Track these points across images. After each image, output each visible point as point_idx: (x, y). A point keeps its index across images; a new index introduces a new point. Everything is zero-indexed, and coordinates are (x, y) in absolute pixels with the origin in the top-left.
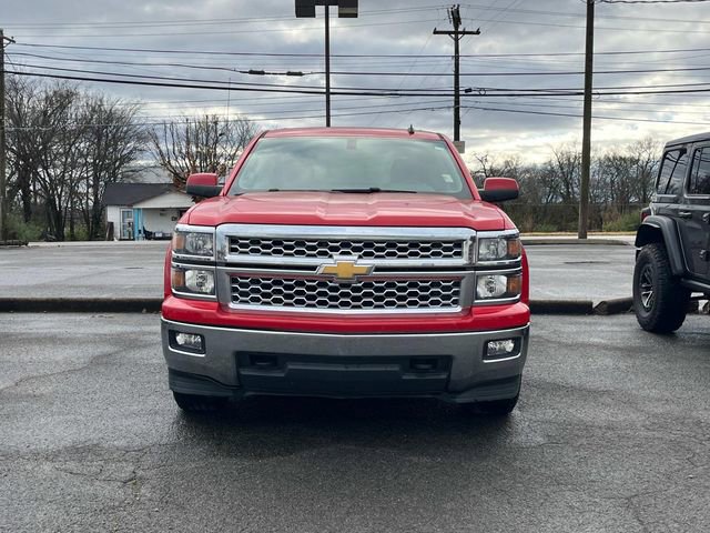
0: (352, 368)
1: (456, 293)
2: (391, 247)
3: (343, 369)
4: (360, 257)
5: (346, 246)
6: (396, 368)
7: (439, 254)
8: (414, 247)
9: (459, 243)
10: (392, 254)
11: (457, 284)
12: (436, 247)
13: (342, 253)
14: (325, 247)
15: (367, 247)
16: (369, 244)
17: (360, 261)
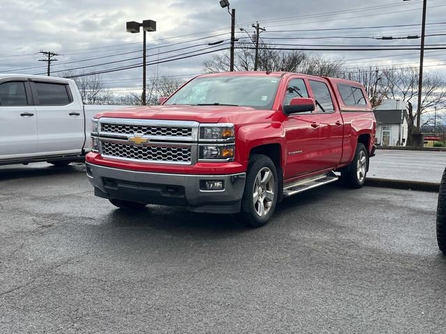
0: (141, 188)
1: (189, 155)
2: (159, 130)
3: (136, 188)
4: (145, 134)
5: (139, 128)
6: (159, 190)
7: (181, 134)
8: (169, 130)
9: (190, 129)
10: (159, 133)
11: (189, 150)
12: (179, 131)
13: (139, 132)
14: (132, 129)
15: (148, 130)
16: (149, 128)
17: (144, 136)
